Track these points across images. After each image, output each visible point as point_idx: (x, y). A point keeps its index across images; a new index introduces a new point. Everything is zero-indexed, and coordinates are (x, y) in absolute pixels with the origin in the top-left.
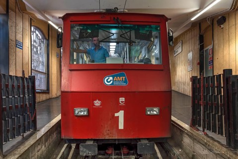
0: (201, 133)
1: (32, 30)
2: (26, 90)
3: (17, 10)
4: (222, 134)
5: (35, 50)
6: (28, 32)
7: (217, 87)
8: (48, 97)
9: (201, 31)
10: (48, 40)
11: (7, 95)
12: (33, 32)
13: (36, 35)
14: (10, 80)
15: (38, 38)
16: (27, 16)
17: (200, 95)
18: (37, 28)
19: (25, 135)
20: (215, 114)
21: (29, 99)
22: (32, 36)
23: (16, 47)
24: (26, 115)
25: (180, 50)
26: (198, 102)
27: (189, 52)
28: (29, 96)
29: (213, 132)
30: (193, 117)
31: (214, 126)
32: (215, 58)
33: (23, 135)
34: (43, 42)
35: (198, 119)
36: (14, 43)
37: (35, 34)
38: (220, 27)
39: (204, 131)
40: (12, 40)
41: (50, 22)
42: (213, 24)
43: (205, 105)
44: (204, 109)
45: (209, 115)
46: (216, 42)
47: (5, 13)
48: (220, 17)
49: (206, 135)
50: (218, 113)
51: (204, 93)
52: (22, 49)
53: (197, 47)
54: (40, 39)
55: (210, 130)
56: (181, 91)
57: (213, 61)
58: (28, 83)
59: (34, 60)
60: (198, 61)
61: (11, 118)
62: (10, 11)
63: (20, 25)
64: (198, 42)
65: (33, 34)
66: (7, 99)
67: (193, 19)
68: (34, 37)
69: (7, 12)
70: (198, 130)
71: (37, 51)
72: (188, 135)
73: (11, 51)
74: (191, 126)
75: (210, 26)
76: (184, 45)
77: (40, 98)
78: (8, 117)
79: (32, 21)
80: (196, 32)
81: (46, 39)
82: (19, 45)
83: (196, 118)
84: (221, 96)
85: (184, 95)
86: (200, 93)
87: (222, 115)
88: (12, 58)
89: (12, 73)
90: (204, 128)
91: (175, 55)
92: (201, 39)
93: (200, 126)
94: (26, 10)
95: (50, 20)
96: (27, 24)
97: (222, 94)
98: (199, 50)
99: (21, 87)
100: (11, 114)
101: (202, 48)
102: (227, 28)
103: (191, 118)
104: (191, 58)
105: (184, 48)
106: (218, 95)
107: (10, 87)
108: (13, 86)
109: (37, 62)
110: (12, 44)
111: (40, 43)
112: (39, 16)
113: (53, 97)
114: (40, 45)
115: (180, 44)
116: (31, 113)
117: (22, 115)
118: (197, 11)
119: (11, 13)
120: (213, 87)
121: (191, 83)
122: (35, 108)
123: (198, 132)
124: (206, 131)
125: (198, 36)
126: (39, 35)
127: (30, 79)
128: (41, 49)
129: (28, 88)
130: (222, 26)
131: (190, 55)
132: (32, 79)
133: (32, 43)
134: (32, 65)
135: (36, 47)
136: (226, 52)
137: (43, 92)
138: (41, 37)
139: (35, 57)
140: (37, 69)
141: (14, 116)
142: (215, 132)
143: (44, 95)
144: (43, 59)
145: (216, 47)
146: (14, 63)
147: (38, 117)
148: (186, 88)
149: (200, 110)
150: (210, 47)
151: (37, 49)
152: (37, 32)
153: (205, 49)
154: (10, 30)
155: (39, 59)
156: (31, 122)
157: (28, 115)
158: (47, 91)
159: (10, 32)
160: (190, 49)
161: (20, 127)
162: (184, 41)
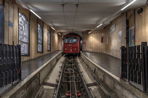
0: (127, 83)
1: (19, 15)
2: (15, 54)
3: (10, 2)
4: (141, 84)
5: (21, 28)
6: (16, 16)
7: (137, 53)
8: (29, 59)
9: (128, 17)
10: (29, 22)
11: (2, 57)
12: (20, 16)
13: (22, 19)
14: (4, 47)
15: (23, 20)
16: (16, 6)
17: (127, 59)
18: (23, 14)
19: (14, 83)
20: (136, 71)
21: (16, 59)
22: (19, 19)
23: (9, 26)
24: (14, 70)
25: (114, 29)
26: (125, 63)
27: (120, 31)
28: (16, 57)
29: (135, 82)
30: (122, 73)
31: (136, 79)
32: (136, 34)
33: (12, 83)
34: (26, 23)
35: (125, 74)
36: (8, 23)
37: (21, 17)
38: (140, 15)
39: (129, 82)
40: (6, 21)
42: (135, 13)
43: (129, 65)
44: (129, 67)
45: (132, 71)
46: (137, 24)
47: (2, 4)
48: (139, 9)
49: (130, 84)
50: (138, 70)
51: (129, 57)
52: (13, 27)
53: (125, 27)
54: (24, 21)
55: (133, 81)
56: (115, 56)
57: (135, 37)
58: (16, 49)
59: (20, 35)
60: (126, 37)
61: (5, 72)
62: (5, 2)
63: (12, 11)
64: (125, 24)
65: (20, 18)
66: (2, 59)
67: (122, 10)
68: (20, 20)
69: (4, 3)
70: (125, 81)
71: (22, 29)
72: (119, 84)
73: (6, 28)
74: (120, 78)
75: (133, 14)
76: (116, 26)
77: (24, 59)
78: (3, 71)
79: (20, 9)
80: (124, 19)
81: (28, 21)
82: (11, 25)
83: (124, 73)
84: (140, 59)
85: (116, 58)
86: (127, 57)
87: (140, 71)
88: (6, 33)
89: (6, 43)
90: (129, 80)
91: (111, 33)
92: (127, 22)
93: (127, 79)
94: (15, 2)
95: (31, 9)
96: (16, 11)
97: (141, 58)
98: (126, 29)
99: (12, 52)
100: (5, 70)
101: (128, 28)
102: (144, 16)
103: (121, 73)
104: (121, 35)
105: (116, 28)
106: (138, 58)
107: (4, 52)
108: (6, 51)
109: (22, 36)
110: (6, 24)
111: (24, 24)
112: (24, 6)
113: (32, 58)
114: (24, 25)
115: (114, 26)
116: (18, 69)
117: (12, 70)
118: (125, 4)
119: (6, 4)
120: (135, 53)
121: (121, 50)
122: (20, 65)
123: (125, 82)
124: (130, 82)
125: (126, 20)
126: (24, 18)
127: (18, 47)
128: (25, 28)
129: (16, 53)
130: (141, 14)
131: (120, 32)
132: (19, 47)
133: (19, 23)
134: (19, 38)
135: (21, 26)
136: (143, 31)
137: (26, 55)
138: (25, 20)
139: (21, 32)
140: (22, 40)
141: (7, 70)
142: (136, 82)
143: (27, 57)
144: (26, 34)
145: (137, 28)
146: (7, 36)
147: (22, 71)
148: (118, 54)
149: (127, 68)
150: (133, 28)
151: (22, 27)
152: (23, 17)
153: (130, 29)
154: (5, 15)
155: (23, 34)
156: (17, 75)
157: (16, 70)
158: (28, 55)
159: (5, 16)
160: (120, 29)
161: (10, 78)
162: (116, 24)
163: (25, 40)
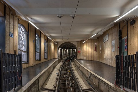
0: (122, 89)
2: (16, 62)
3: (10, 15)
4: (135, 90)
5: (20, 38)
6: (16, 27)
7: (132, 62)
8: (28, 66)
9: (120, 28)
10: (28, 32)
11: (6, 65)
12: (20, 27)
13: (21, 29)
14: (7, 56)
15: (22, 31)
16: (16, 18)
17: (121, 67)
18: (22, 25)
19: (16, 89)
20: (131, 78)
21: (18, 67)
22: (19, 29)
23: (10, 36)
25: (107, 39)
26: (120, 71)
27: (113, 40)
28: (18, 65)
29: (129, 89)
30: (116, 79)
32: (129, 44)
33: (14, 89)
34: (25, 33)
35: (120, 81)
36: (9, 33)
37: (20, 28)
38: (132, 26)
39: (123, 88)
40: (7, 32)
41: (30, 22)
42: (127, 24)
43: (124, 73)
45: (126, 78)
46: (129, 35)
47: (3, 16)
48: (132, 20)
49: (125, 90)
51: (124, 65)
52: (13, 37)
53: (118, 37)
54: (23, 32)
55: (127, 87)
56: (108, 63)
57: (127, 46)
58: (17, 58)
59: (19, 44)
60: (118, 46)
61: (8, 79)
62: (6, 15)
63: (12, 23)
64: (118, 35)
65: (19, 28)
66: (6, 67)
67: (116, 21)
69: (5, 15)
70: (120, 87)
71: (22, 39)
72: (114, 90)
73: (7, 38)
74: (115, 85)
75: (125, 25)
76: (109, 37)
77: (24, 66)
78: (6, 78)
79: (19, 21)
80: (117, 29)
81: (27, 31)
83: (118, 80)
84: (134, 68)
85: (109, 66)
86: (121, 65)
87: (135, 79)
88: (7, 42)
89: (7, 52)
90: (123, 86)
91: (105, 42)
92: (120, 33)
93: (121, 85)
94: (16, 15)
95: (30, 21)
96: (16, 22)
97: (135, 66)
98: (119, 39)
99: (14, 60)
100: (8, 77)
101: (120, 38)
102: (136, 27)
104: (114, 44)
105: (109, 38)
106: (132, 67)
107: (7, 60)
109: (22, 45)
110: (7, 34)
111: (23, 34)
112: (23, 18)
113: (31, 66)
114: (23, 35)
115: (107, 36)
116: (19, 75)
117: (14, 77)
118: (118, 16)
119: (7, 16)
120: (130, 62)
121: (115, 59)
122: (21, 72)
123: (119, 89)
124: (125, 88)
125: (118, 31)
126: (23, 29)
127: (19, 55)
128: (24, 38)
129: (18, 61)
130: (133, 26)
131: (113, 42)
133: (19, 34)
134: (19, 47)
135: (21, 36)
136: (135, 41)
137: (25, 63)
138: (24, 30)
139: (20, 42)
140: (21, 49)
141: (10, 77)
142: (131, 89)
143: (26, 65)
144: (25, 43)
145: (129, 38)
146: (8, 45)
147: (23, 78)
148: (111, 62)
149: (121, 76)
150: (126, 38)
151: (21, 37)
152: (22, 28)
153: (122, 39)
154: (6, 26)
155: (23, 43)
156: (19, 81)
157: (17, 77)
158: (27, 62)
159: (6, 27)
160: (114, 38)
161: (12, 84)
162: (109, 34)
163: (24, 49)
